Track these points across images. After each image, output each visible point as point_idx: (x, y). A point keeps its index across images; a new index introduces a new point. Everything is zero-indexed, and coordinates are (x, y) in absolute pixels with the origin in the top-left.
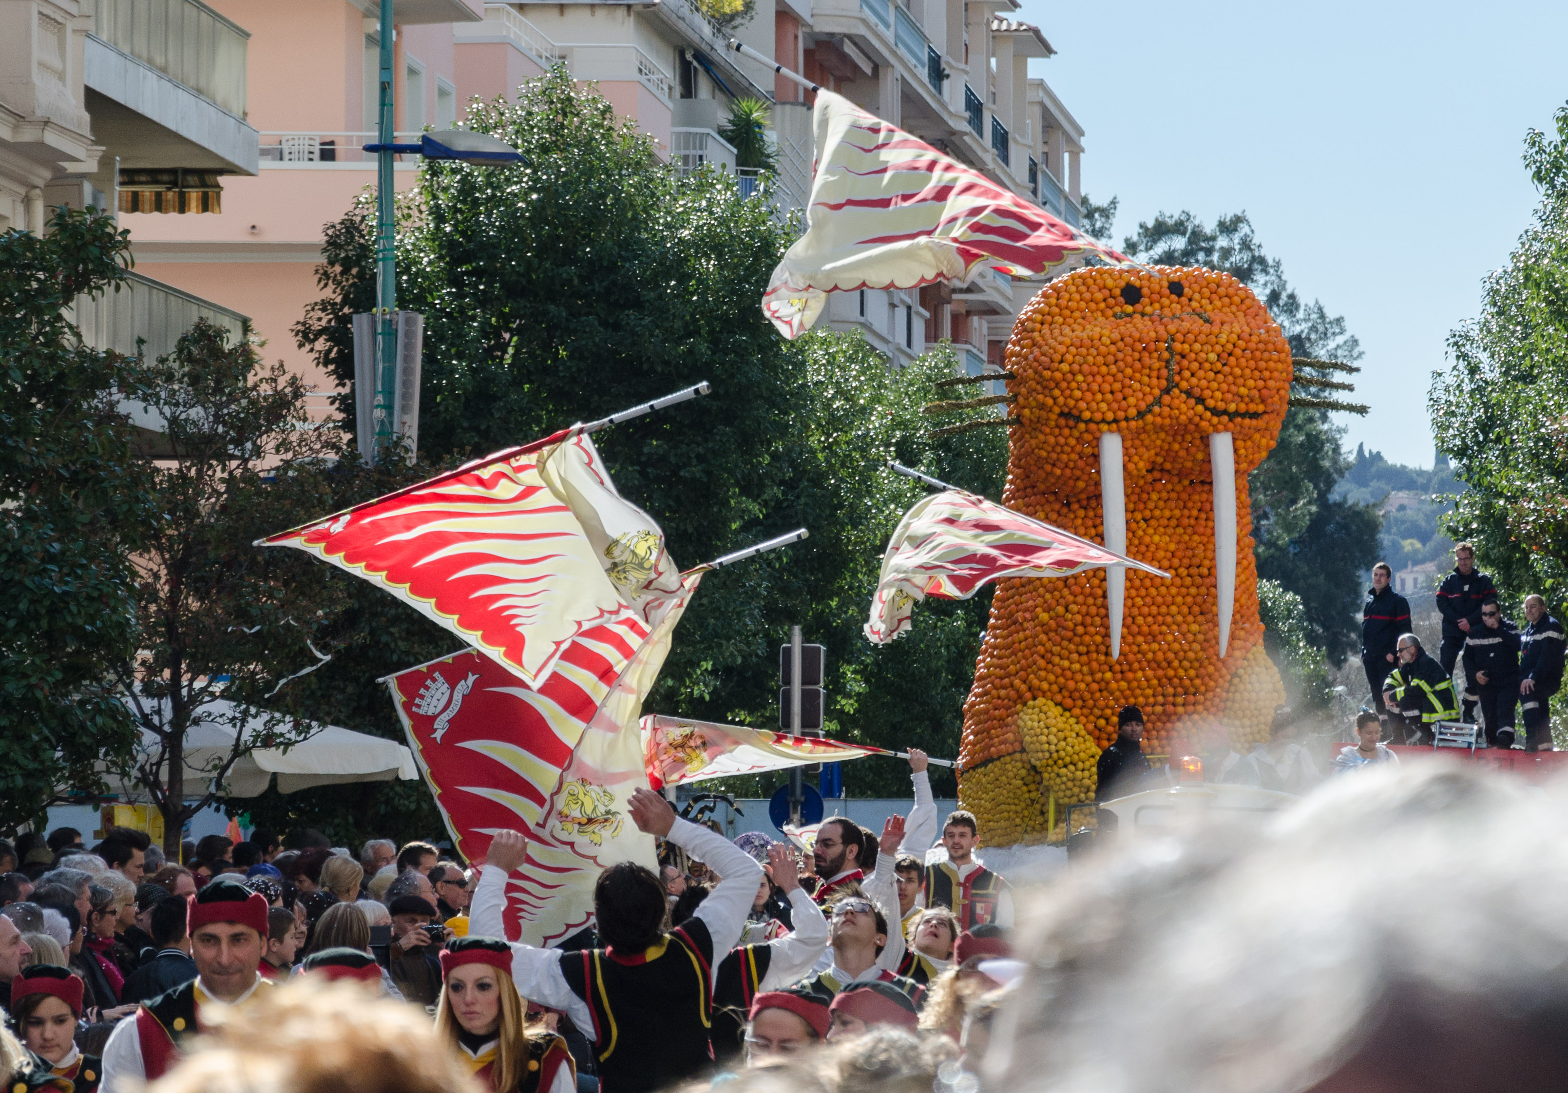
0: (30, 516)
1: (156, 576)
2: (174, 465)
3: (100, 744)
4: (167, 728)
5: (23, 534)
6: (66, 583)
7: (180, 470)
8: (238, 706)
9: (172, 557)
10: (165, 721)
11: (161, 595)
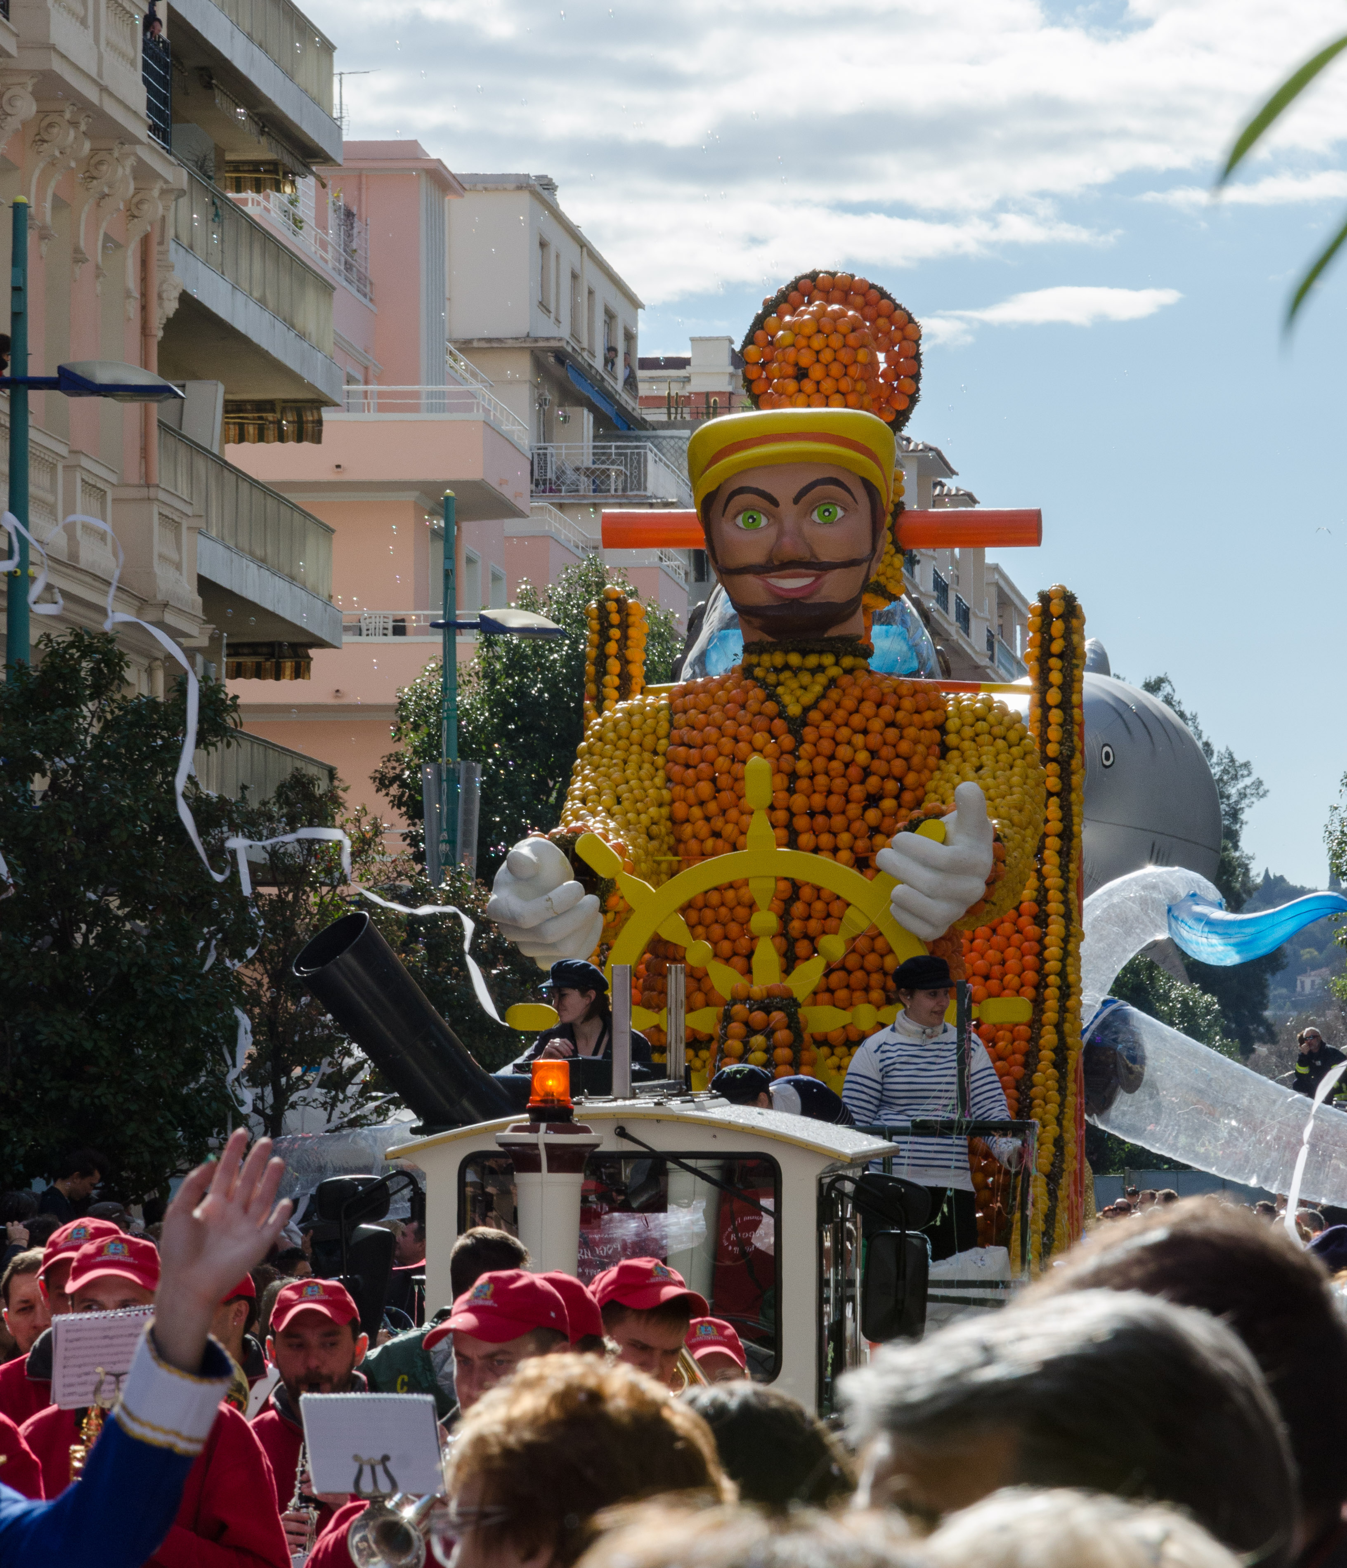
0: (155, 936)
1: (260, 984)
2: (273, 891)
3: (213, 1126)
4: (268, 1111)
5: (150, 949)
6: (188, 992)
7: (279, 896)
8: (329, 1092)
9: (272, 968)
10: (266, 1105)
11: (264, 1000)
